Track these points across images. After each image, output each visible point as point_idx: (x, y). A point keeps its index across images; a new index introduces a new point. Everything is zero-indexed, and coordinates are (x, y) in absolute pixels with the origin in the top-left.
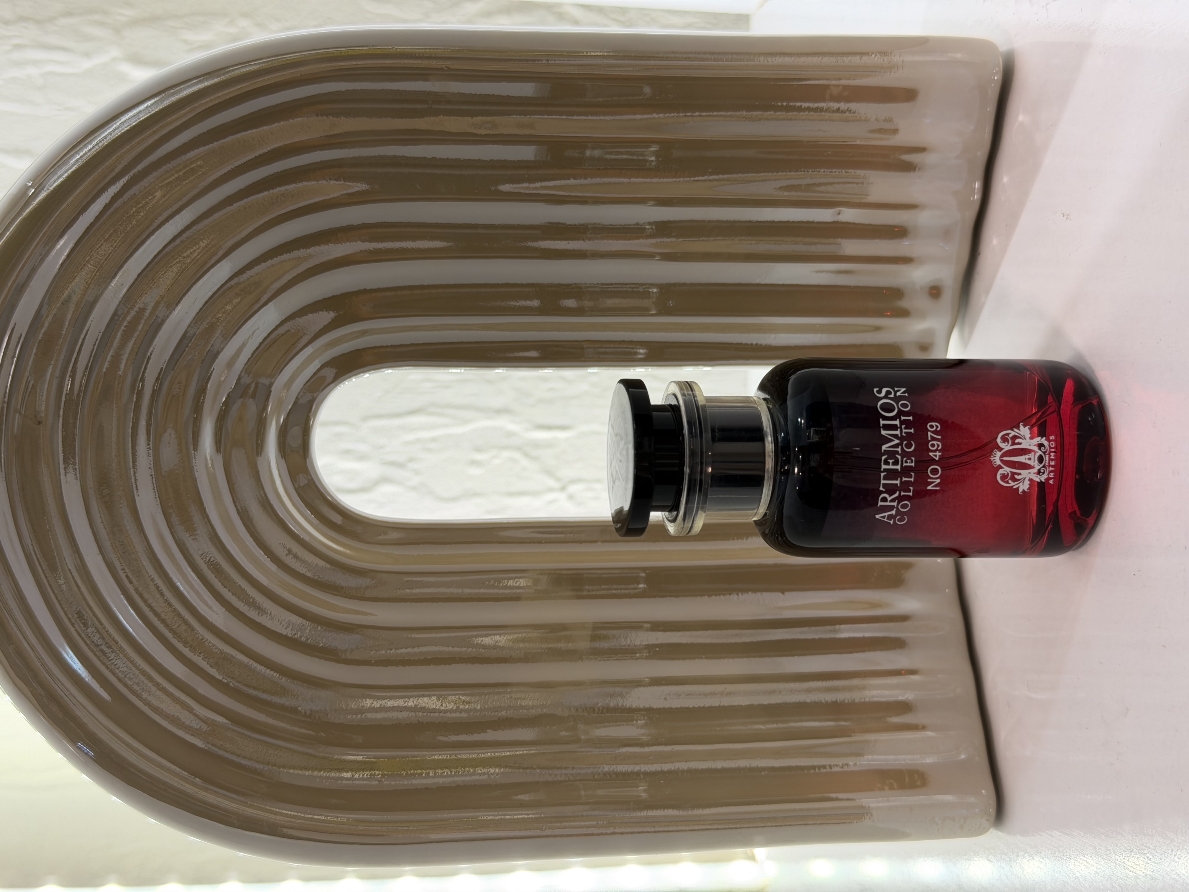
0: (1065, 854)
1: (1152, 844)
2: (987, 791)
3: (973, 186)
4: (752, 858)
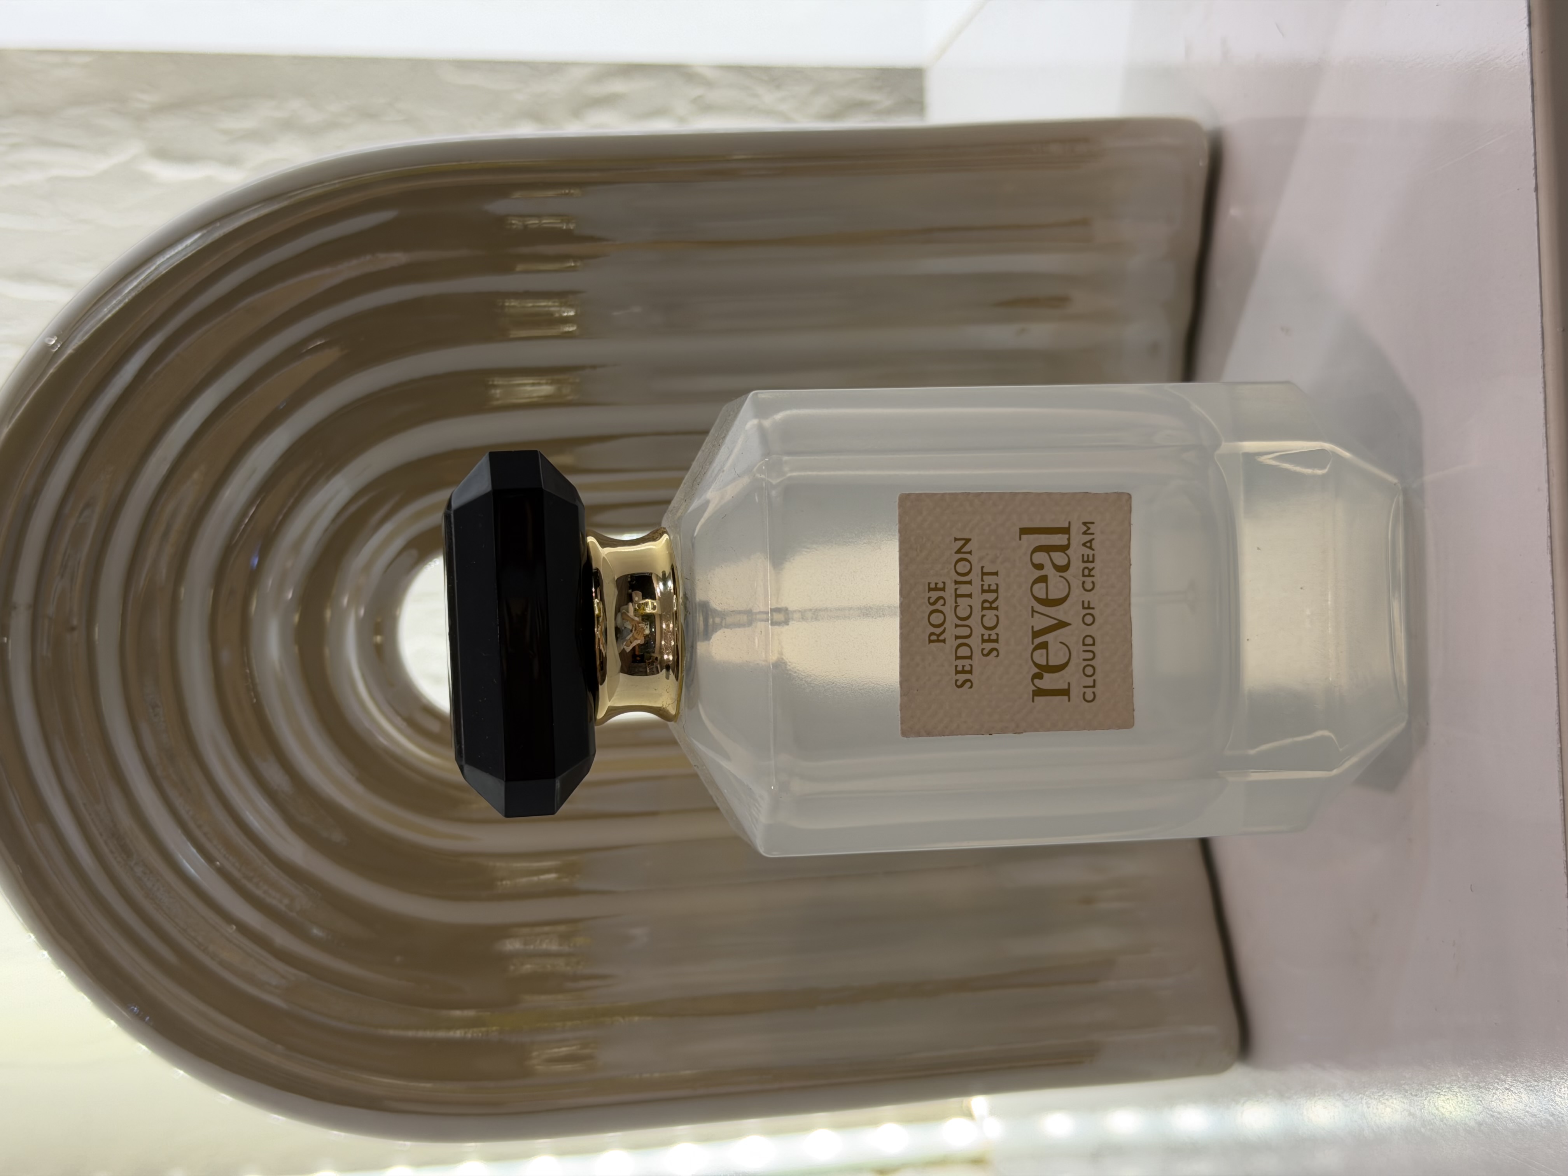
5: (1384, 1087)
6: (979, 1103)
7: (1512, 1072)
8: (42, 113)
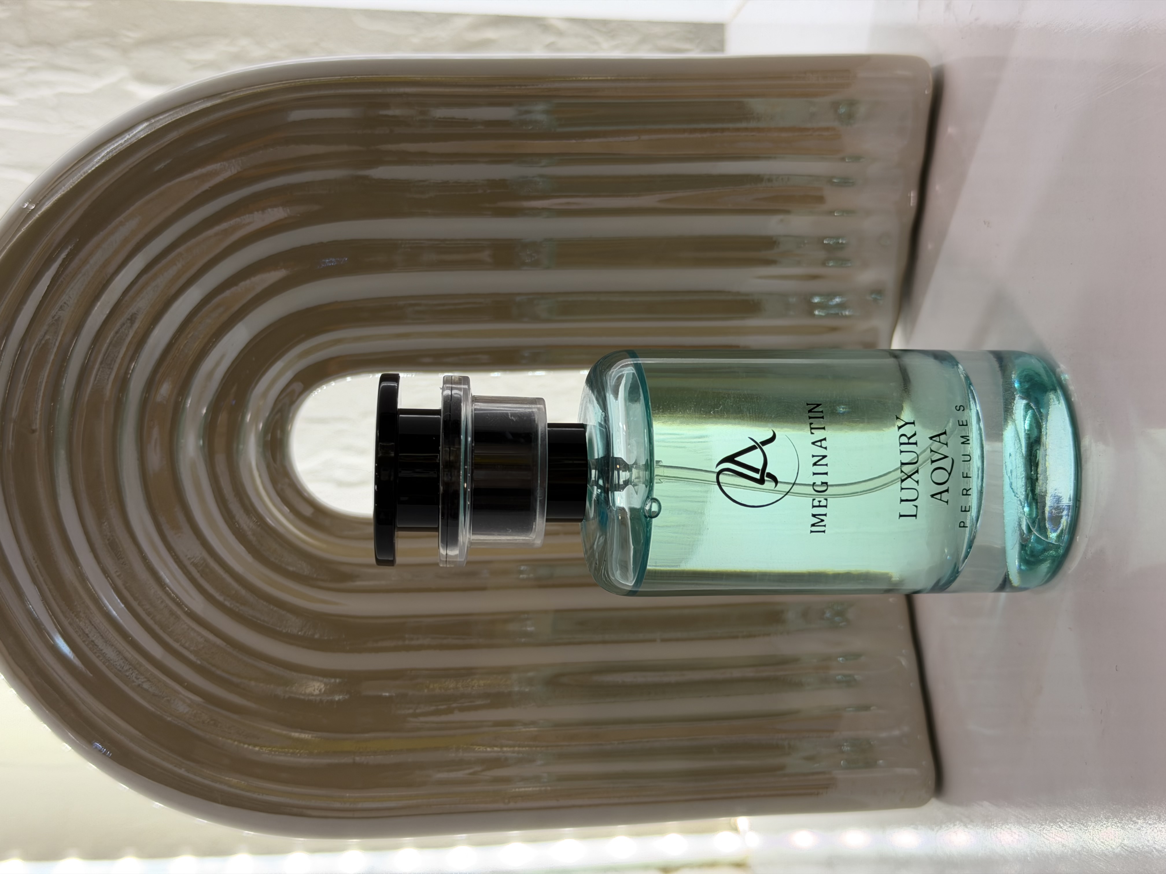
0: (992, 823)
1: (1063, 813)
2: (927, 761)
3: (909, 195)
4: (735, 829)
5: (1044, 824)
6: (743, 821)
7: (1143, 816)
8: (52, 45)
